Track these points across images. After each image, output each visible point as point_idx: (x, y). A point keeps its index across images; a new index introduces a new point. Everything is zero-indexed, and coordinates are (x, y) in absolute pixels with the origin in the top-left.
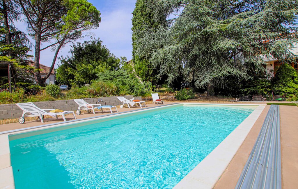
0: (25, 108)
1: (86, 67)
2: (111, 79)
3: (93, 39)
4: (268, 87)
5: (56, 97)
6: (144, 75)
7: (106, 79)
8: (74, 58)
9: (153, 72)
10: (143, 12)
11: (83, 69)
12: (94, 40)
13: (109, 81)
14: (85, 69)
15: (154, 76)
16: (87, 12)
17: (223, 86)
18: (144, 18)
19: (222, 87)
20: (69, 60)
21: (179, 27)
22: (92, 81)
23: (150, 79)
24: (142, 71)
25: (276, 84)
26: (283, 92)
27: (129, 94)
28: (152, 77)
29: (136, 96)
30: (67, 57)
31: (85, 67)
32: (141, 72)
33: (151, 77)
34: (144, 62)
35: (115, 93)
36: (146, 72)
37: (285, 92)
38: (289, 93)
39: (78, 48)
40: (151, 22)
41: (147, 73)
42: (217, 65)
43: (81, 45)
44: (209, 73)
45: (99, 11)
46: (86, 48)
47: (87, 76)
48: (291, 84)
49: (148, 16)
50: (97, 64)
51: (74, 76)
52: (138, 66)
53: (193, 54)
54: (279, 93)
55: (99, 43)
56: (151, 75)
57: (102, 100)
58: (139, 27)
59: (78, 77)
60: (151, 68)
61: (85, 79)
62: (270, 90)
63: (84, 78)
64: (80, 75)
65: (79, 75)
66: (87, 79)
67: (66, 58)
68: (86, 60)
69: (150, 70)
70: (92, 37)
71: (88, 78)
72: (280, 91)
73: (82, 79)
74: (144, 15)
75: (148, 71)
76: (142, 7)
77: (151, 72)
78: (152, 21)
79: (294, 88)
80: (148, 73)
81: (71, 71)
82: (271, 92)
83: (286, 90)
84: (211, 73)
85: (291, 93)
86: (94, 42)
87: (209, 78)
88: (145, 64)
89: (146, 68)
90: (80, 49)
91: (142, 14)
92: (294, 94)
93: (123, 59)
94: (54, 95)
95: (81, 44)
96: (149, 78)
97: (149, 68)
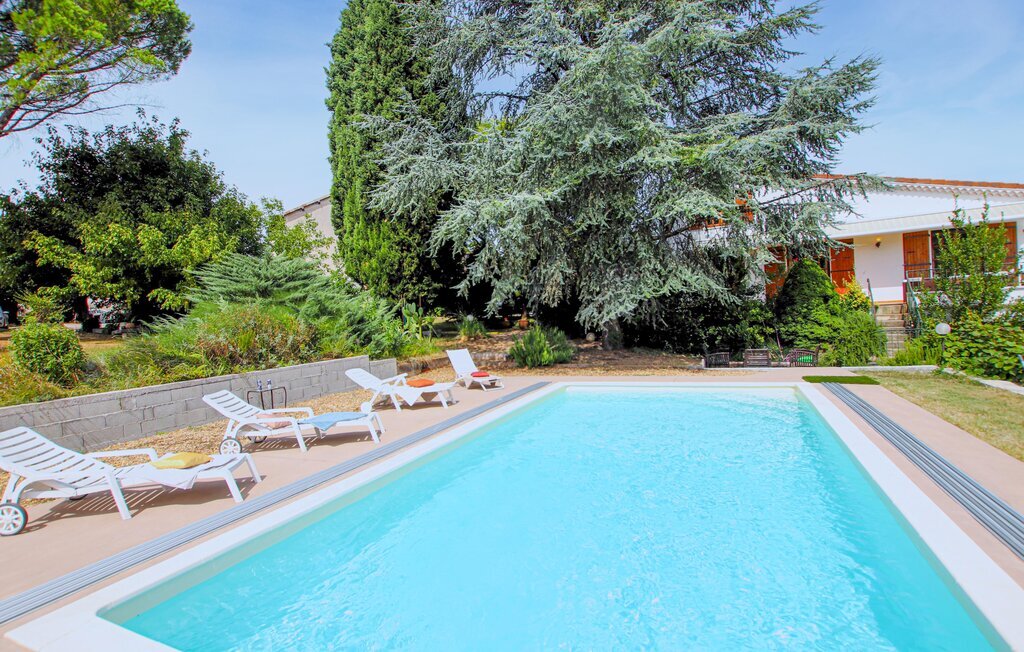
0: (15, 458)
1: (128, 235)
2: (264, 293)
3: (149, 119)
4: (768, 323)
5: (66, 383)
6: (385, 278)
7: (245, 294)
8: (53, 192)
9: (417, 269)
10: (382, 52)
11: (111, 245)
12: (152, 125)
13: (259, 300)
14: (124, 243)
15: (421, 283)
16: (137, 10)
17: (654, 320)
18: (385, 73)
19: (651, 321)
20: (31, 200)
21: (552, 134)
22: (154, 292)
23: (407, 291)
24: (373, 260)
25: (785, 313)
26: (805, 336)
27: (352, 350)
28: (414, 285)
29: (378, 357)
30: (18, 188)
31: (123, 238)
32: (370, 267)
33: (410, 286)
34: (384, 229)
35: (304, 350)
36: (392, 265)
37: (811, 336)
38: (818, 340)
39: (74, 150)
40: (411, 91)
41: (398, 270)
42: (653, 261)
43: (87, 138)
44: (628, 285)
45: (187, 15)
46: (113, 154)
47: (128, 273)
48: (821, 314)
49: (401, 67)
50: (178, 225)
51: (69, 273)
52: (361, 242)
53: (589, 222)
54: (793, 340)
55: (176, 139)
56: (411, 279)
57: (270, 383)
58: (368, 104)
59: (88, 277)
60: (411, 252)
61: (121, 285)
62: (771, 330)
63: (115, 279)
64: (98, 271)
65: (93, 268)
66: (129, 286)
67: (15, 191)
68: (124, 207)
69: (408, 259)
70: (140, 111)
71: (133, 282)
72: (794, 333)
73: (108, 286)
74: (386, 62)
75: (400, 264)
76: (379, 33)
77: (413, 269)
78: (415, 89)
79: (828, 326)
80: (400, 268)
81: (52, 251)
82: (773, 335)
83: (812, 333)
84: (635, 284)
85: (823, 341)
86: (151, 131)
87: (632, 300)
88: (390, 238)
89: (393, 252)
90: (85, 156)
91: (378, 60)
92: (831, 343)
93: (268, 206)
94: (56, 374)
95: (91, 134)
96: (403, 290)
97: (405, 254)
